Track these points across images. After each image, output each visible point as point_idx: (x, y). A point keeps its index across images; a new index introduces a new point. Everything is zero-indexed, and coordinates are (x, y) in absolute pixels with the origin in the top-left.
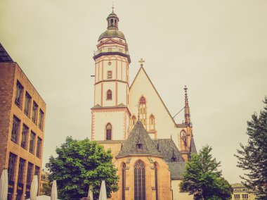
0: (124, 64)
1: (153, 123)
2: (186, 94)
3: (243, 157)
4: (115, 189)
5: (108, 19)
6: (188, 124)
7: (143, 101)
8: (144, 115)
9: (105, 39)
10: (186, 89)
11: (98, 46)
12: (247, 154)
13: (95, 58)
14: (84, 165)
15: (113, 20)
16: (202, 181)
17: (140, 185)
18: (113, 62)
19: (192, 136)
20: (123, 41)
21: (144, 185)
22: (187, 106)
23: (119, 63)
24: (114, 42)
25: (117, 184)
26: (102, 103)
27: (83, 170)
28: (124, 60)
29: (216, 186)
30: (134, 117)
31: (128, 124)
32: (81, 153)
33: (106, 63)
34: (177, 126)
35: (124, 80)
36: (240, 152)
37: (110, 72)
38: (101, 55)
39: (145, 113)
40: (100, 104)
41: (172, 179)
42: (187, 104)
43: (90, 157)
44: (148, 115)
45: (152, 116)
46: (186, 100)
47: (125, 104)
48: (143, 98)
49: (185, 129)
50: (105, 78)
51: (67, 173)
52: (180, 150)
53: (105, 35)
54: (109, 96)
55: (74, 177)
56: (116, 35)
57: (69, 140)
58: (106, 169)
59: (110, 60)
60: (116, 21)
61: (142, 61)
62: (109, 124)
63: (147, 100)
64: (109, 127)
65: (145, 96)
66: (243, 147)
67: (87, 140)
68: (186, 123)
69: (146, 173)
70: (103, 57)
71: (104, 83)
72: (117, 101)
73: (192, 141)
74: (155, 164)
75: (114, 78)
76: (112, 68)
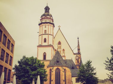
0: (52, 27)
1: (64, 53)
2: (78, 41)
3: (108, 64)
4: (46, 80)
5: (45, 8)
6: (79, 53)
7: (60, 43)
8: (60, 49)
9: (43, 17)
10: (78, 38)
11: (41, 20)
12: (110, 62)
13: (39, 25)
14: (31, 68)
15: (47, 9)
16: (87, 77)
17: (58, 79)
18: (47, 27)
19: (81, 58)
20: (52, 18)
21: (60, 79)
22: (79, 46)
23: (50, 27)
24: (47, 18)
25: (47, 78)
26: (42, 44)
27: (30, 71)
28: (52, 26)
29: (94, 79)
30: (56, 50)
31: (53, 53)
32: (29, 63)
33: (44, 27)
34: (74, 54)
35: (52, 34)
36: (107, 62)
37: (45, 31)
38: (42, 23)
39: (61, 48)
40: (41, 44)
41: (72, 77)
42: (79, 45)
43: (34, 65)
44: (62, 49)
45: (64, 50)
46: (78, 43)
47: (52, 44)
48: (60, 42)
49: (78, 55)
50: (43, 33)
51: (22, 72)
52: (75, 64)
53: (44, 15)
54: (45, 41)
55: (26, 74)
56: (48, 15)
57: (24, 57)
58: (41, 71)
59: (46, 26)
60: (48, 9)
61: (59, 26)
62: (45, 53)
63: (62, 43)
64: (45, 54)
65: (61, 41)
66: (108, 59)
67: (33, 57)
68: (78, 53)
69: (61, 74)
70: (42, 24)
71: (43, 35)
72: (48, 43)
73: (81, 60)
74: (65, 70)
75: (47, 33)
76: (46, 29)
